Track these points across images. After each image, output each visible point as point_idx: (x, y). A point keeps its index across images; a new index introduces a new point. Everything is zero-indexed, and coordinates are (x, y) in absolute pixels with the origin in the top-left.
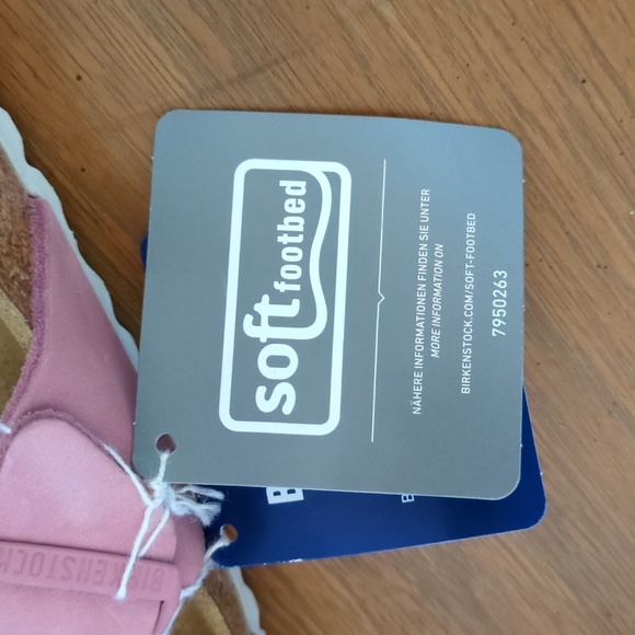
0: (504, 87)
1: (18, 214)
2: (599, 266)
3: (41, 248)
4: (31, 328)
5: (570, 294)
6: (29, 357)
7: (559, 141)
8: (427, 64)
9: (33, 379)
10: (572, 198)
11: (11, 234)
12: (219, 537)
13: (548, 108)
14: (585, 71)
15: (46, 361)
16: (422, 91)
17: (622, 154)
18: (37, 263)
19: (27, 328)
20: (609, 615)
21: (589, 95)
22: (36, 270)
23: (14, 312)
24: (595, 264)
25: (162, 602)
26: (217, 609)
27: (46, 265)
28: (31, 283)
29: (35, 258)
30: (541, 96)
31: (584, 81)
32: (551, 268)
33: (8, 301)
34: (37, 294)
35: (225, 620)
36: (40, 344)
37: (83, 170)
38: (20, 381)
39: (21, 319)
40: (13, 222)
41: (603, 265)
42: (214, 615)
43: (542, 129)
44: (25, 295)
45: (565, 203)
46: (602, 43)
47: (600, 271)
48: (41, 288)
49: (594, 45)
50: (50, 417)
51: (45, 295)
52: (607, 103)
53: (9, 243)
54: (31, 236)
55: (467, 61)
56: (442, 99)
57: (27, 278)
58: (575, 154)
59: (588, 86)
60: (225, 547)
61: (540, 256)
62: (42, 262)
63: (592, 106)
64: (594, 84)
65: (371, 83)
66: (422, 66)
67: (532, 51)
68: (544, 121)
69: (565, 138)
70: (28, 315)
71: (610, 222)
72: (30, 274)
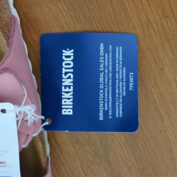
0: (146, 14)
1: (9, 18)
2: (161, 69)
3: (14, 28)
4: (8, 47)
5: (152, 76)
6: (6, 55)
7: (157, 32)
8: (127, 4)
9: (6, 60)
10: (157, 49)
11: (7, 21)
12: (46, 122)
13: (156, 23)
14: (167, 14)
15: (11, 56)
16: (124, 11)
17: (173, 39)
18: (12, 32)
19: (7, 47)
20: (144, 170)
21: (167, 22)
22: (11, 33)
23: (5, 41)
24: (160, 68)
25: (28, 135)
26: (41, 143)
27: (15, 32)
28: (10, 36)
29: (12, 30)
30: (155, 19)
31: (167, 17)
32: (148, 67)
33: (4, 37)
34: (11, 39)
35: (42, 147)
36: (10, 52)
37: (28, 14)
38: (2, 61)
39: (6, 44)
40: (8, 19)
41: (162, 69)
42: (40, 145)
43: (154, 28)
44: (8, 38)
45: (155, 50)
46: (174, 8)
47: (161, 71)
48: (13, 38)
49: (171, 8)
50: (9, 72)
51: (13, 40)
52: (171, 24)
53: (6, 23)
54: (11, 25)
55: (138, 5)
56: (129, 14)
57: (9, 34)
58: (161, 37)
59: (167, 19)
60: (47, 125)
61: (146, 63)
62: (14, 31)
63: (168, 25)
64: (169, 19)
65: (111, 6)
66: (126, 4)
67: (155, 6)
68: (155, 26)
69: (159, 32)
70: (8, 43)
71: (166, 58)
72: (10, 34)
